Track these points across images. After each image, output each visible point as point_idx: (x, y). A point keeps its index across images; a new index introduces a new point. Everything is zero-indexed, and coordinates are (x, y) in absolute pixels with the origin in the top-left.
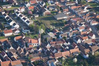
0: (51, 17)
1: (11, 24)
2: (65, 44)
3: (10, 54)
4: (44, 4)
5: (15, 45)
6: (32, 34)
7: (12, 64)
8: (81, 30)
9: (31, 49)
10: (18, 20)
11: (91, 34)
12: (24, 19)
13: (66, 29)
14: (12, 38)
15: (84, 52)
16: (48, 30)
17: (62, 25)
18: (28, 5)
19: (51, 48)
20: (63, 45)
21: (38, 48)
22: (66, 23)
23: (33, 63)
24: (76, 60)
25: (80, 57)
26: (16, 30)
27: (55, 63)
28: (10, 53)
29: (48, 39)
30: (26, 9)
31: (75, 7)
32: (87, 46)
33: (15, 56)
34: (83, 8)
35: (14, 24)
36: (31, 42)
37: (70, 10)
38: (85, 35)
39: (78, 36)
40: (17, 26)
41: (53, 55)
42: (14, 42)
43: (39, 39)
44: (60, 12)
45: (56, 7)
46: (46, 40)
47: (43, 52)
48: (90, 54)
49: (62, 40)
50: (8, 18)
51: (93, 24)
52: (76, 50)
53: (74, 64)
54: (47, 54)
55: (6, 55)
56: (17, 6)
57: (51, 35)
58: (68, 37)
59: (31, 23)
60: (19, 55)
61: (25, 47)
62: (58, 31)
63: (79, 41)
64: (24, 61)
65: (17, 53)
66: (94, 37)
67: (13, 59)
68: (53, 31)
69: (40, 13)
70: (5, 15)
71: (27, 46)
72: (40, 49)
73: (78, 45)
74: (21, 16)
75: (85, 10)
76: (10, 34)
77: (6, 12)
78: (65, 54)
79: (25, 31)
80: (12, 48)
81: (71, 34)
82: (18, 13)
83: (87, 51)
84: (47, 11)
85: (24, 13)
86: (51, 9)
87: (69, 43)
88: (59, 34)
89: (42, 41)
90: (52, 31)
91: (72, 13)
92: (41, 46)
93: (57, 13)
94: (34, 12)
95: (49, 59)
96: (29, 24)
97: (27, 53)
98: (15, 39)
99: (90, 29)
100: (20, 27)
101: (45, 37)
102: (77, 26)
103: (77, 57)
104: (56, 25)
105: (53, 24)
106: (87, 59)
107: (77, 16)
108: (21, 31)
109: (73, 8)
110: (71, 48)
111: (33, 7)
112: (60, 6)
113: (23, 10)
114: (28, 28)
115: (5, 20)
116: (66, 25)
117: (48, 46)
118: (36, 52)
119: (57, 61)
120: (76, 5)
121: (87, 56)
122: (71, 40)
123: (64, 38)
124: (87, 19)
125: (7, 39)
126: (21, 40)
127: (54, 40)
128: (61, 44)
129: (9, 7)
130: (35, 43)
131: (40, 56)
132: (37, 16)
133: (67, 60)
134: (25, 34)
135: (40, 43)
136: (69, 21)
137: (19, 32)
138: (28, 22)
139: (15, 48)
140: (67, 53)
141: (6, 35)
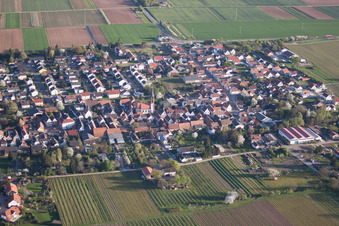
0: (178, 80)
1: (121, 83)
2: (187, 114)
3: (108, 121)
4: (173, 62)
5: (119, 110)
6: (146, 98)
7: (109, 133)
8: (214, 99)
9: (138, 116)
10: (132, 80)
11: (226, 105)
12: (140, 78)
13: (195, 96)
14: (117, 100)
15: (210, 126)
16: (168, 95)
17: (190, 90)
18: (150, 61)
19: (167, 118)
20: (184, 115)
21: (148, 116)
22: (196, 88)
23: (137, 134)
24: (196, 135)
25: (203, 133)
26: (125, 91)
27: (167, 136)
28: (109, 119)
29: (166, 105)
30: (147, 67)
31: (215, 69)
32: (216, 119)
33: (115, 123)
34: (226, 71)
35: (125, 84)
36: (140, 108)
37: (207, 73)
38: (217, 105)
39: (208, 105)
40: (128, 87)
41: (167, 127)
42: (119, 107)
43: (152, 105)
44: (192, 74)
45: (189, 66)
46: (162, 107)
47: (154, 121)
48: (218, 129)
49: (184, 109)
50: (118, 75)
51: (233, 93)
52: (200, 122)
53: (193, 140)
54: (159, 125)
55: (103, 121)
56: (136, 62)
57: (172, 101)
58: (194, 105)
59: (149, 84)
60: (121, 123)
61: (131, 114)
62: (181, 97)
63: (207, 112)
64: (125, 131)
65: (119, 120)
66: (229, 109)
67: (112, 127)
68: (176, 97)
69: (164, 73)
70: (115, 71)
71: (134, 112)
72: (151, 118)
73: (205, 116)
74: (137, 74)
75: (228, 74)
76: (116, 96)
77: (118, 67)
78: (183, 127)
79: (137, 94)
80: (113, 112)
81: (198, 102)
82: (133, 70)
83: (215, 125)
84: (174, 71)
85: (143, 72)
86: (181, 69)
87: (193, 114)
88: (182, 100)
89: (156, 108)
90: (174, 97)
91: (209, 75)
92: (154, 114)
93: (188, 74)
94: (156, 71)
95: (160, 131)
96: (144, 85)
97: (133, 121)
98: (121, 103)
99: (227, 99)
100: (132, 89)
101: (161, 103)
102: (210, 93)
103: (199, 133)
104: (182, 90)
105: (177, 89)
106: (212, 136)
107: (214, 79)
108: (132, 93)
109: (211, 70)
110: (193, 119)
111: (156, 65)
112: (194, 66)
113: (142, 67)
114: (142, 90)
115: (114, 78)
116: (195, 91)
117: (164, 115)
118: (145, 120)
119: (170, 134)
120: (217, 67)
121: (213, 131)
122: (197, 111)
123: (189, 106)
124: (227, 86)
125: (109, 102)
126: (128, 106)
127: (173, 107)
128: (181, 115)
129: (125, 63)
130: (146, 109)
131: (148, 126)
132: (160, 76)
133: (184, 135)
134: (136, 98)
135: (152, 110)
136: (202, 86)
137: (128, 94)
138: (144, 82)
139: (118, 113)
140: (186, 126)
141: (111, 96)
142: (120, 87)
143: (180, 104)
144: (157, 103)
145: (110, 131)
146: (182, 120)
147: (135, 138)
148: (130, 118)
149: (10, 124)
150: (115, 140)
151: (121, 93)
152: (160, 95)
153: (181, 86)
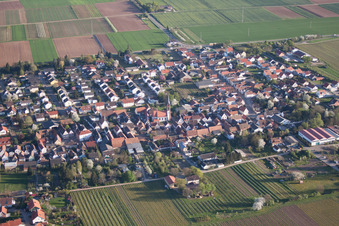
0: (191, 85)
1: (134, 91)
2: (205, 120)
3: (125, 130)
4: (185, 67)
5: (135, 119)
6: (161, 106)
7: (127, 143)
8: (230, 103)
9: (155, 124)
10: (145, 87)
11: (243, 108)
12: (153, 85)
13: (210, 101)
14: (132, 109)
15: (229, 131)
16: (183, 101)
17: (204, 95)
18: (162, 68)
19: (184, 124)
20: (201, 121)
21: (165, 123)
22: (211, 93)
23: (156, 142)
24: (215, 141)
25: (222, 138)
26: (139, 99)
27: (187, 143)
28: (126, 128)
29: (182, 112)
30: (159, 73)
31: (228, 72)
32: (234, 123)
33: (133, 132)
34: (238, 74)
35: (138, 92)
36: (156, 115)
37: (219, 77)
38: (234, 109)
39: (225, 110)
40: (142, 95)
41: (185, 134)
42: (135, 116)
43: (169, 112)
44: (205, 78)
45: (201, 71)
46: (178, 113)
47: (172, 129)
48: (236, 134)
49: (200, 115)
50: (131, 84)
51: (248, 96)
52: (218, 127)
53: (213, 146)
54: (177, 132)
55: (120, 130)
56: (147, 69)
57: (187, 107)
58: (210, 110)
59: (162, 91)
60: (138, 132)
61: (148, 122)
62: (197, 103)
63: (224, 117)
64: (143, 140)
65: (136, 129)
66: (246, 112)
67: (129, 136)
68: (191, 103)
69: (177, 79)
70: (127, 80)
71: (151, 120)
72: (168, 125)
73: (222, 121)
74: (149, 81)
75: (241, 77)
76: (131, 105)
77: (130, 76)
78: (201, 133)
79: (152, 102)
80: (129, 122)
81: (214, 107)
82: (145, 78)
83: (233, 129)
84: (187, 76)
85: (155, 79)
86: (193, 74)
87: (210, 119)
88: (198, 106)
89: (172, 115)
90: (189, 103)
91: (222, 79)
92: (171, 122)
93: (200, 79)
94: (169, 78)
95: (179, 138)
96: (158, 93)
97: (150, 129)
98: (136, 111)
99: (243, 103)
100: (146, 96)
101: (177, 110)
102: (225, 98)
103: (218, 138)
104: (196, 95)
105: (192, 95)
106: (231, 141)
107: (228, 84)
108: (146, 101)
109: (223, 74)
110: (211, 124)
111: (168, 71)
112: (206, 70)
113: (153, 74)
114: (157, 97)
115: (127, 87)
116: (210, 96)
117: (180, 122)
118: (162, 128)
119: (189, 141)
120: (229, 70)
121: (233, 136)
122: (213, 116)
123: (205, 112)
124: (241, 89)
125: (125, 111)
126: (143, 113)
127: (190, 114)
128: (199, 120)
129: (136, 70)
130: (162, 117)
131: (166, 134)
132: (172, 83)
133: (203, 141)
134: (151, 106)
135: (169, 117)
136: (216, 91)
137: (143, 102)
138: (157, 89)
139: (135, 122)
140: (204, 132)
141: (125, 105)
142: (133, 96)
143: (195, 109)
144: (173, 110)
145: (128, 141)
146: (200, 127)
147: (154, 147)
148: (147, 127)
149: (26, 138)
150: (134, 150)
151: (136, 101)
152: (175, 102)
153: (195, 91)
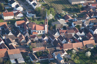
1: (13, 5)
2: (78, 34)
5: (16, 31)
6: (38, 19)
7: (9, 53)
9: (34, 37)
10: (23, 1)
13: (82, 16)
14: (12, 22)
16: (58, 16)
19: (60, 37)
20: (76, 35)
21: (43, 36)
22: (83, 9)
23: (36, 54)
24: (89, 54)
26: (18, 13)
27: (63, 55)
28: (8, 40)
33: (14, 44)
35: (17, 6)
36: (35, 29)
40: (20, 9)
41: (62, 46)
43: (46, 26)
46: (54, 27)
47: (49, 41)
49: (74, 29)
53: (87, 58)
54: (54, 44)
55: (2, 42)
57: (62, 22)
58: (83, 25)
60: (19, 43)
61: (27, 34)
62: (71, 18)
64: (24, 51)
65: (17, 40)
67: (11, 47)
68: (65, 18)
71: (30, 33)
72: (46, 38)
73: (95, 36)
78: (76, 46)
79: (30, 16)
80: (10, 34)
81: (87, 22)
87: (83, 34)
88: (71, 21)
89: (49, 28)
90: (63, 18)
92: (48, 34)
95: (56, 51)
96: (35, 7)
97: (30, 41)
98: (16, 24)
100: (24, 10)
101: (53, 24)
103: (92, 51)
104: (70, 11)
105: (66, 10)
108: (25, 14)
110: (85, 38)
114: (34, 11)
116: (82, 12)
117: (57, 35)
118: (40, 41)
119: (66, 53)
123: (78, 26)
125: (6, 23)
126: (23, 26)
127: (65, 28)
128: (73, 34)
130: (40, 30)
131: (44, 46)
133: (78, 54)
134: (29, 19)
135: (46, 30)
137: (21, 15)
138: (35, 4)
139: (16, 34)
140: (78, 45)
141: (6, 18)
142: (12, 9)
144: (50, 24)
147: (34, 58)
148: (27, 39)
150: (16, 60)
151: (15, 14)
152: (51, 17)
153: (68, 7)
